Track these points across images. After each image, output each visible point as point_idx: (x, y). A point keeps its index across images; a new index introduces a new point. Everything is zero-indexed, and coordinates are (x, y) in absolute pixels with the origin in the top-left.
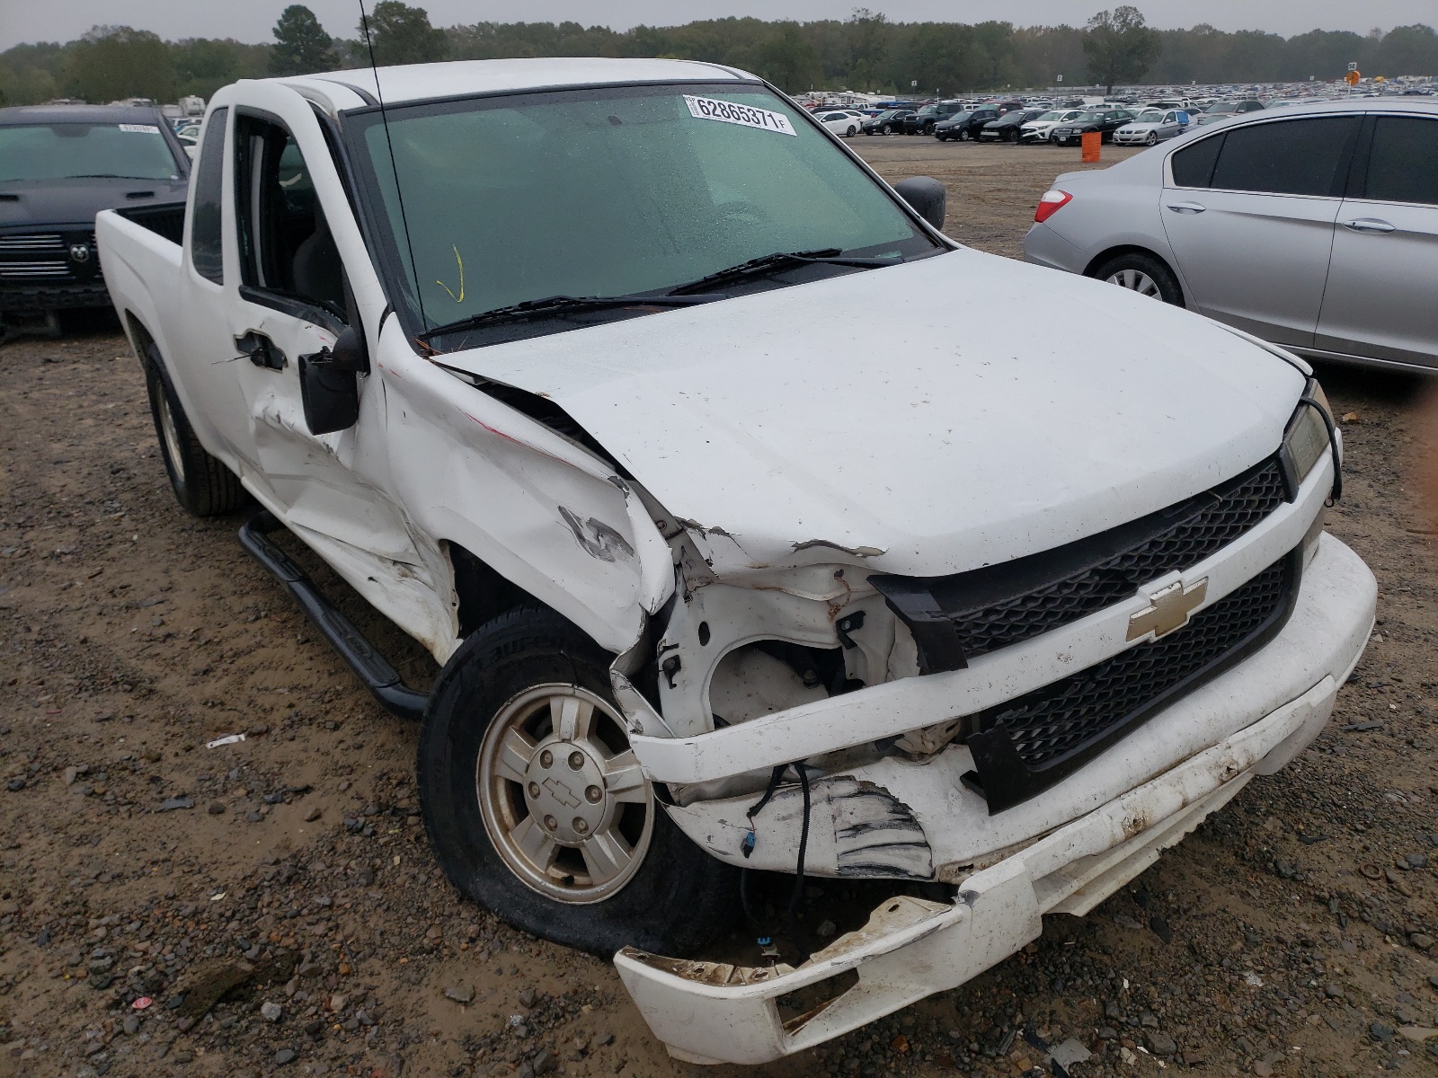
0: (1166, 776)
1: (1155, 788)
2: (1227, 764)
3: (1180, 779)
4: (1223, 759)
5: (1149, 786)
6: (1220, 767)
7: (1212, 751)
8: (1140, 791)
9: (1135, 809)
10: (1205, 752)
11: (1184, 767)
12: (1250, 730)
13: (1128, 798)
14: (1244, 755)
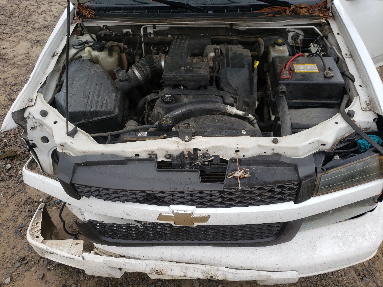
0: (182, 264)
1: (173, 266)
2: (212, 275)
3: (187, 269)
4: (212, 272)
5: (172, 263)
6: (208, 274)
7: (209, 267)
8: (166, 263)
9: (160, 267)
10: (206, 266)
11: (192, 265)
12: (231, 270)
13: (160, 263)
14: (223, 276)
